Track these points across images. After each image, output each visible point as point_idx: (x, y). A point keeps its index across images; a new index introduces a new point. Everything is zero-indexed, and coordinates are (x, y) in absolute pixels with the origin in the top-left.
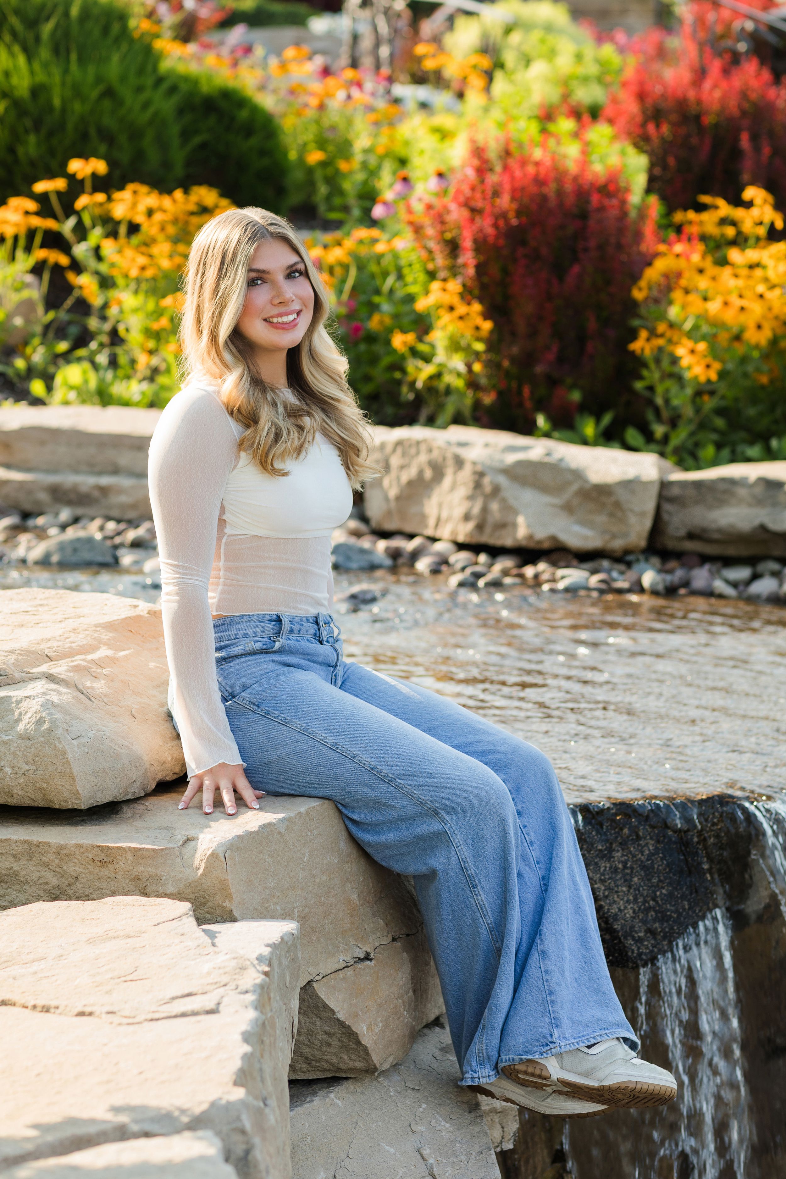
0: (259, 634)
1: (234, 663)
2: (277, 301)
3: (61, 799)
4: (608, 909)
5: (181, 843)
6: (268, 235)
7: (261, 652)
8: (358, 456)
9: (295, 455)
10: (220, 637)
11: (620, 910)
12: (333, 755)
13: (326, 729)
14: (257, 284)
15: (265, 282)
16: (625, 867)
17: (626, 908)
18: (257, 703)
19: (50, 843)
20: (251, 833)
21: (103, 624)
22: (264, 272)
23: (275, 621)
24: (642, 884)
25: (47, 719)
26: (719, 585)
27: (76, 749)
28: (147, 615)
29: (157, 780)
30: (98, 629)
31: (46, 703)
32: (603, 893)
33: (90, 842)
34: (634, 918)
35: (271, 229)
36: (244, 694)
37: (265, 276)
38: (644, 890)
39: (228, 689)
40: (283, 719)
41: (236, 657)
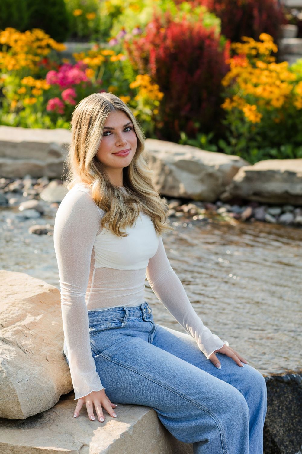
0: (114, 318)
1: (100, 334)
2: (118, 144)
3: (12, 414)
4: (272, 432)
5: (80, 447)
6: (114, 108)
7: (114, 328)
8: (160, 221)
9: (130, 225)
10: (93, 320)
11: (277, 431)
12: (154, 385)
13: (149, 371)
14: (108, 135)
15: (112, 134)
16: (279, 409)
17: (280, 430)
18: (112, 356)
19: (8, 444)
20: (117, 440)
21: (27, 299)
22: (112, 128)
23: (121, 311)
24: (287, 417)
25: (5, 371)
26: (268, 217)
27: (20, 388)
28: (48, 292)
29: (60, 395)
30: (25, 302)
31: (4, 361)
32: (270, 424)
33: (30, 445)
34: (283, 435)
35: (116, 105)
36: (106, 352)
37: (112, 130)
38: (288, 420)
39: (97, 348)
40: (126, 366)
41: (102, 331)
